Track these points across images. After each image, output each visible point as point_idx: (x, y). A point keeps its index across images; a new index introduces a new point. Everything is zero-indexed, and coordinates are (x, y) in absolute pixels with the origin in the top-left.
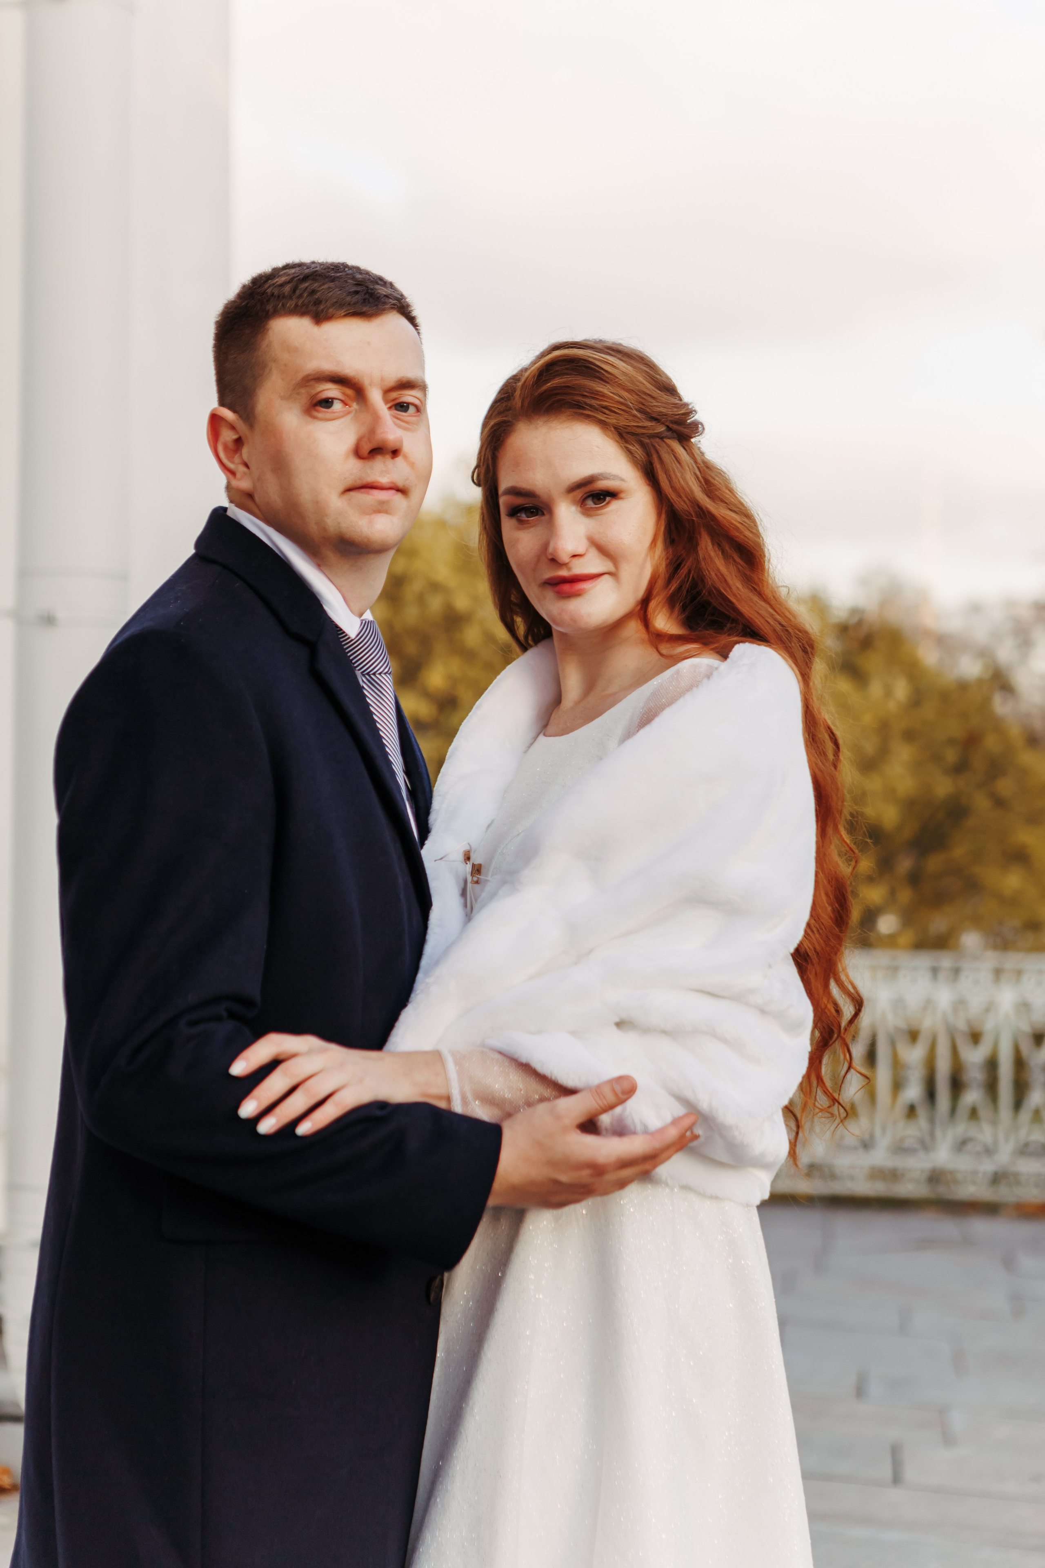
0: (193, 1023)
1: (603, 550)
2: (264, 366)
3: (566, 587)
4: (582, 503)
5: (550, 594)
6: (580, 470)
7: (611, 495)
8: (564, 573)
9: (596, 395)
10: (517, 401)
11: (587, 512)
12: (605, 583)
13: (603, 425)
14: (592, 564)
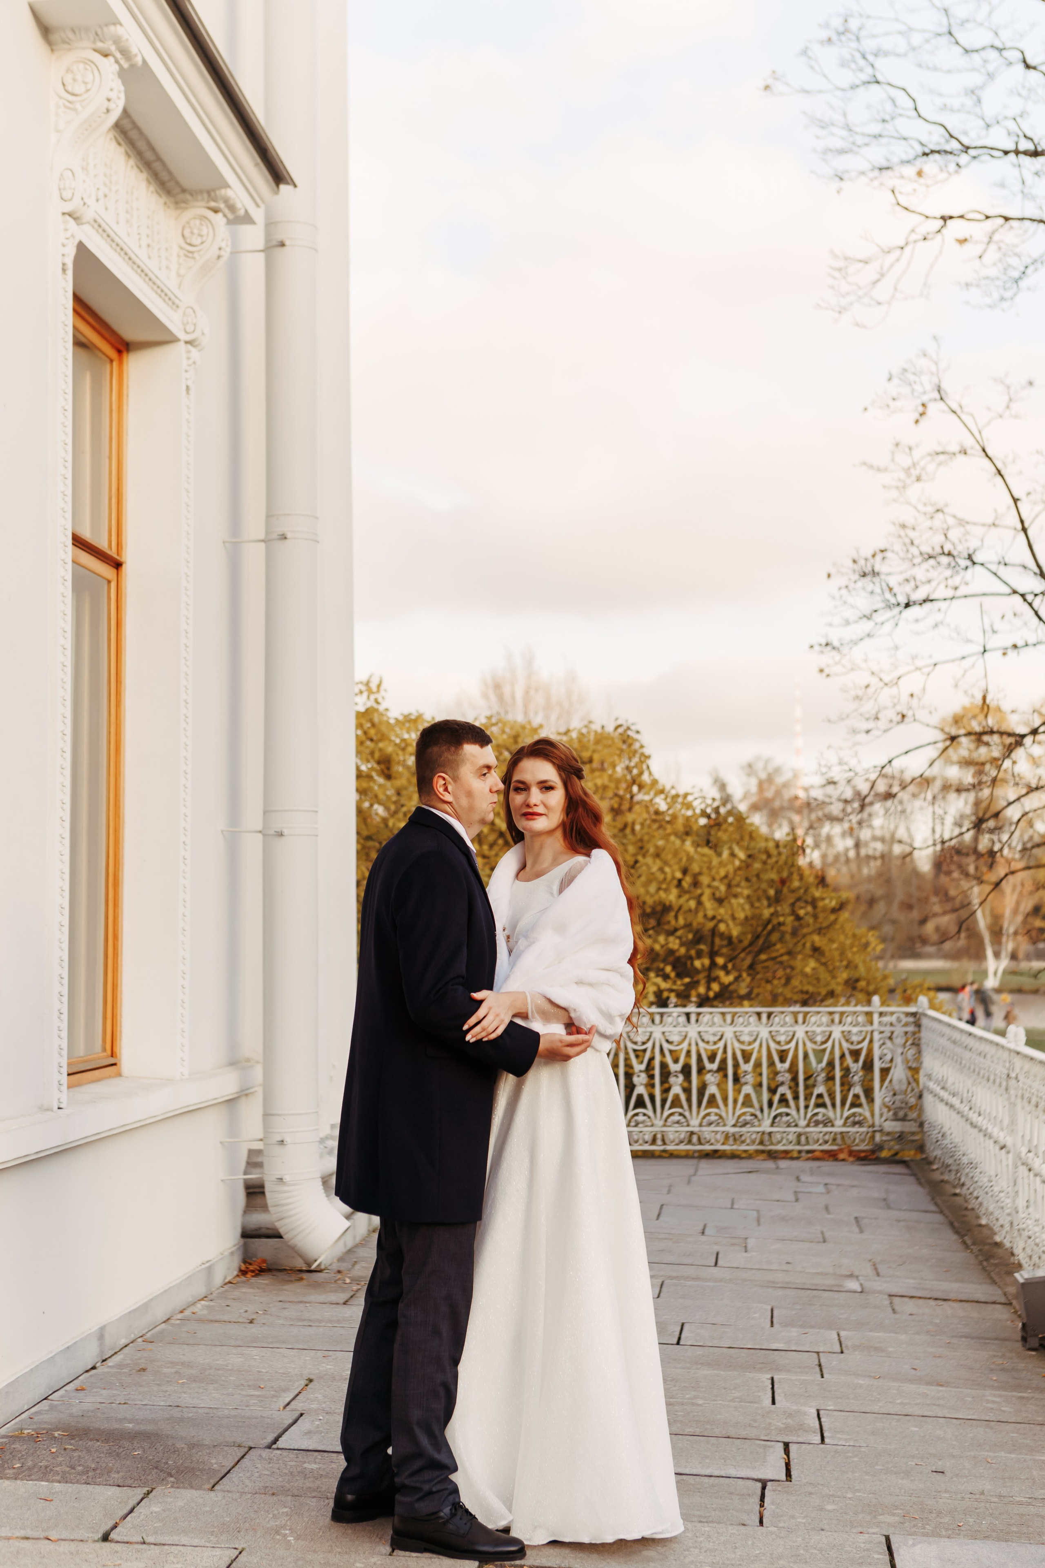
0: (453, 985)
1: (545, 806)
2: (463, 761)
3: (530, 817)
4: (541, 789)
5: (523, 819)
6: (543, 777)
7: (551, 788)
8: (530, 810)
9: (553, 753)
10: (525, 750)
11: (542, 792)
12: (543, 818)
13: (554, 763)
14: (540, 809)
